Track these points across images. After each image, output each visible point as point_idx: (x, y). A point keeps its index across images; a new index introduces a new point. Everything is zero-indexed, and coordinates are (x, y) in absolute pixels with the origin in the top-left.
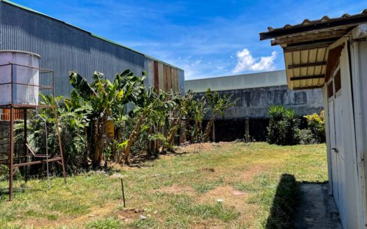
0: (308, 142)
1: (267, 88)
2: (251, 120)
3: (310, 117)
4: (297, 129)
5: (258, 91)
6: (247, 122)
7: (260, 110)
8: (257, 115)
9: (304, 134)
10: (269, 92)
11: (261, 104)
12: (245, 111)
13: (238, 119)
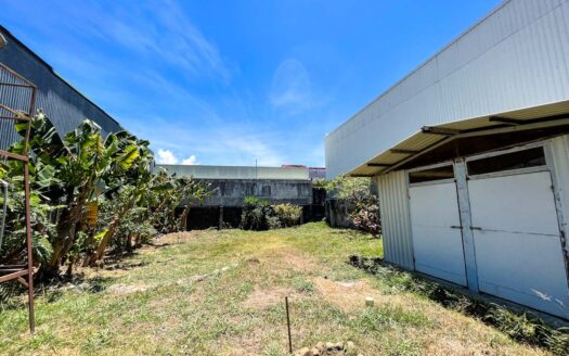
0: (276, 227)
1: (240, 180)
2: (226, 209)
3: (277, 208)
4: (267, 217)
5: (232, 182)
6: (221, 210)
7: (233, 200)
8: (230, 204)
9: (272, 220)
10: (242, 184)
11: (235, 194)
12: (220, 200)
13: (212, 208)
